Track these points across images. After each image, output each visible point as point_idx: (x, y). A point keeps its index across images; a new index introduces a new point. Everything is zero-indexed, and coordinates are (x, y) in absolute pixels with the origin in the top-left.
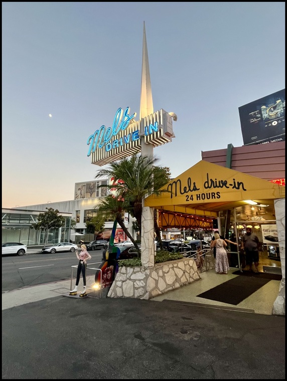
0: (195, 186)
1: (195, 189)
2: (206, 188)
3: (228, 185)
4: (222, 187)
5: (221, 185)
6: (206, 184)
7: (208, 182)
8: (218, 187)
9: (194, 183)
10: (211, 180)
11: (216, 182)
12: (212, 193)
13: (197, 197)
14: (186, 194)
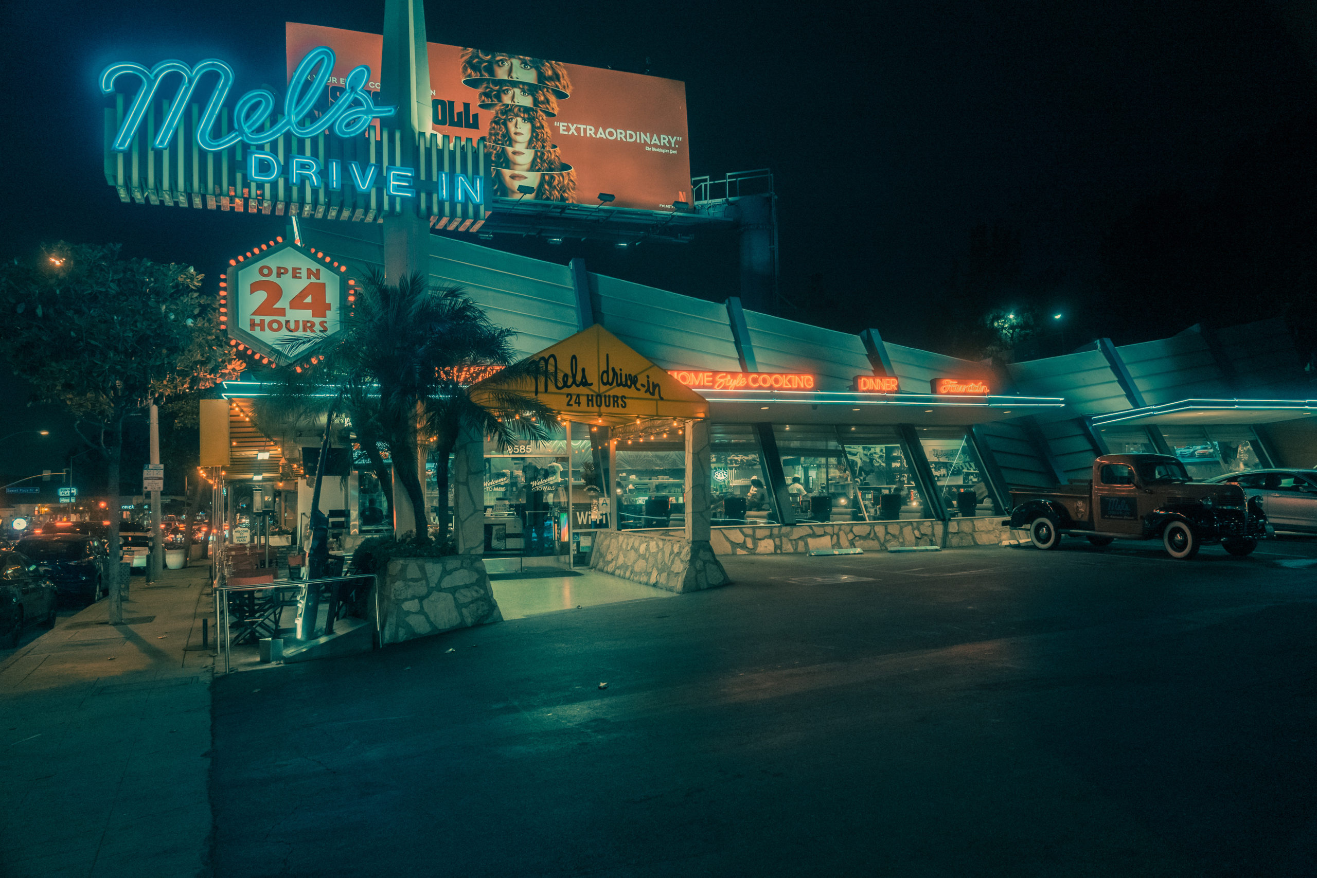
0: (584, 376)
1: (585, 383)
2: (604, 384)
3: (638, 386)
4: (630, 387)
5: (629, 383)
6: (605, 375)
7: (607, 372)
8: (624, 386)
9: (583, 370)
10: (613, 369)
11: (621, 374)
12: (614, 396)
13: (588, 400)
14: (565, 390)
